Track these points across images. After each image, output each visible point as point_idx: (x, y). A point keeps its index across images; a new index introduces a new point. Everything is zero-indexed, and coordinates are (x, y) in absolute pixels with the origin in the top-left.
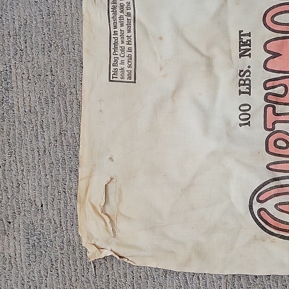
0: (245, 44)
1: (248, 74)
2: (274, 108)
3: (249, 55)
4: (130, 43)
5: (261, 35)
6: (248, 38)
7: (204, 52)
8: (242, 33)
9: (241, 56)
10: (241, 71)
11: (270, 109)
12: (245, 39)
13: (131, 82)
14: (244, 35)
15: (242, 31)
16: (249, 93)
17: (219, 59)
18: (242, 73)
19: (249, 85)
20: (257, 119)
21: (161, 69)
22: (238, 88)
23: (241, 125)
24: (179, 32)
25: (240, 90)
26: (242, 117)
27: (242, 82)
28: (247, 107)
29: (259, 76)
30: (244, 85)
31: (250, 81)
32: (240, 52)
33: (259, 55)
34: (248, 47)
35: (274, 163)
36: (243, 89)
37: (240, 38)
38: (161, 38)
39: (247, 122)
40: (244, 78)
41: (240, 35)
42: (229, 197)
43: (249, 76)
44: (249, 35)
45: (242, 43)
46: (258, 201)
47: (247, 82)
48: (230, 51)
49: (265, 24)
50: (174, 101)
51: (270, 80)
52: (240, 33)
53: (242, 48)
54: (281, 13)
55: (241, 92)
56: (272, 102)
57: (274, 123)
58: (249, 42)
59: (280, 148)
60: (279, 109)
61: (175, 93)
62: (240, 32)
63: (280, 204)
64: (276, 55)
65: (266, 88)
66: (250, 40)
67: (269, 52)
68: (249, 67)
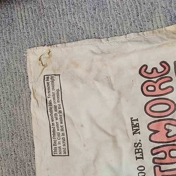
0: (135, 126)
1: (140, 145)
2: (160, 168)
3: (139, 133)
4: (63, 130)
6: (137, 122)
7: (110, 133)
8: (132, 119)
9: (134, 133)
10: (135, 144)
11: (157, 168)
12: (135, 123)
13: (66, 156)
14: (134, 120)
15: (133, 118)
16: (142, 158)
17: (121, 137)
18: (136, 145)
19: (142, 152)
21: (84, 146)
22: (135, 156)
24: (93, 121)
25: (136, 157)
26: (140, 175)
27: (137, 151)
28: (143, 168)
29: (147, 146)
31: (142, 150)
32: (133, 131)
33: (145, 133)
34: (138, 128)
36: (138, 155)
37: (132, 123)
38: (82, 126)
40: (138, 148)
41: (132, 121)
43: (141, 146)
44: (137, 120)
45: (133, 126)
47: (140, 151)
48: (127, 131)
49: (146, 113)
50: (95, 166)
51: (155, 148)
52: (131, 120)
53: (134, 128)
54: (155, 105)
55: (137, 158)
56: (158, 163)
58: (138, 125)
60: (163, 167)
61: (95, 160)
62: (131, 118)
64: (156, 132)
65: (153, 154)
66: (138, 124)
67: (151, 130)
68: (140, 140)
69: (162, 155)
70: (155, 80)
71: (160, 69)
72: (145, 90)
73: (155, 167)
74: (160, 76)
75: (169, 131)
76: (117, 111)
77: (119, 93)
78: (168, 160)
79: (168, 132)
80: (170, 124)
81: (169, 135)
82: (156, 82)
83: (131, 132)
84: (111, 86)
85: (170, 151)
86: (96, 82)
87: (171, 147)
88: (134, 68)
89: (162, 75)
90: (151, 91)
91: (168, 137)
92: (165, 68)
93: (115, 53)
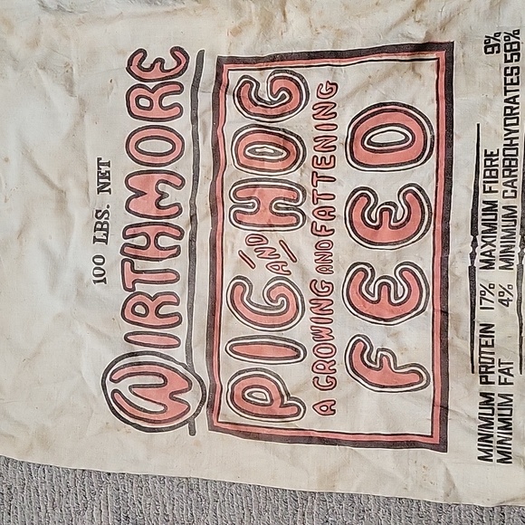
0: (104, 176)
1: (106, 215)
2: (132, 264)
3: (109, 191)
5: (123, 166)
6: (107, 168)
7: (56, 182)
8: (100, 162)
9: (99, 191)
10: (98, 212)
11: (127, 265)
12: (104, 169)
14: (103, 164)
15: (101, 159)
16: (106, 241)
17: (74, 194)
18: (99, 214)
19: (107, 230)
20: (114, 276)
21: (6, 201)
22: (93, 234)
23: (95, 282)
24: (27, 153)
25: (95, 237)
26: (97, 272)
27: (99, 226)
28: (101, 260)
29: (119, 220)
30: (101, 230)
31: (108, 225)
32: (98, 185)
33: (120, 192)
34: (107, 181)
35: (133, 334)
36: (100, 235)
37: (99, 168)
38: (7, 160)
39: (102, 278)
40: (103, 220)
42: (80, 372)
43: (108, 218)
44: (108, 164)
45: (101, 176)
46: (111, 380)
47: (105, 226)
48: (88, 183)
49: (128, 152)
50: (21, 244)
51: (131, 226)
53: (101, 180)
54: (147, 138)
55: (95, 240)
57: (134, 283)
58: (108, 175)
59: (139, 315)
60: (139, 264)
61: (20, 233)
62: (99, 159)
63: (134, 386)
64: (139, 194)
65: (125, 237)
66: (109, 172)
67: (131, 189)
68: (108, 207)
69: (141, 241)
70: (151, 85)
71: (170, 63)
72: (133, 103)
73: (123, 261)
74: (163, 79)
75: (163, 195)
76: (74, 140)
77: (82, 102)
78: (151, 251)
79: (160, 199)
80: (167, 182)
81: (163, 203)
82: (153, 91)
83: (94, 187)
84: (70, 86)
85: (158, 235)
86: (40, 71)
87: (161, 229)
88: (121, 52)
89: (167, 78)
90: (144, 108)
91: (159, 207)
92: (179, 63)
93: (81, 15)
